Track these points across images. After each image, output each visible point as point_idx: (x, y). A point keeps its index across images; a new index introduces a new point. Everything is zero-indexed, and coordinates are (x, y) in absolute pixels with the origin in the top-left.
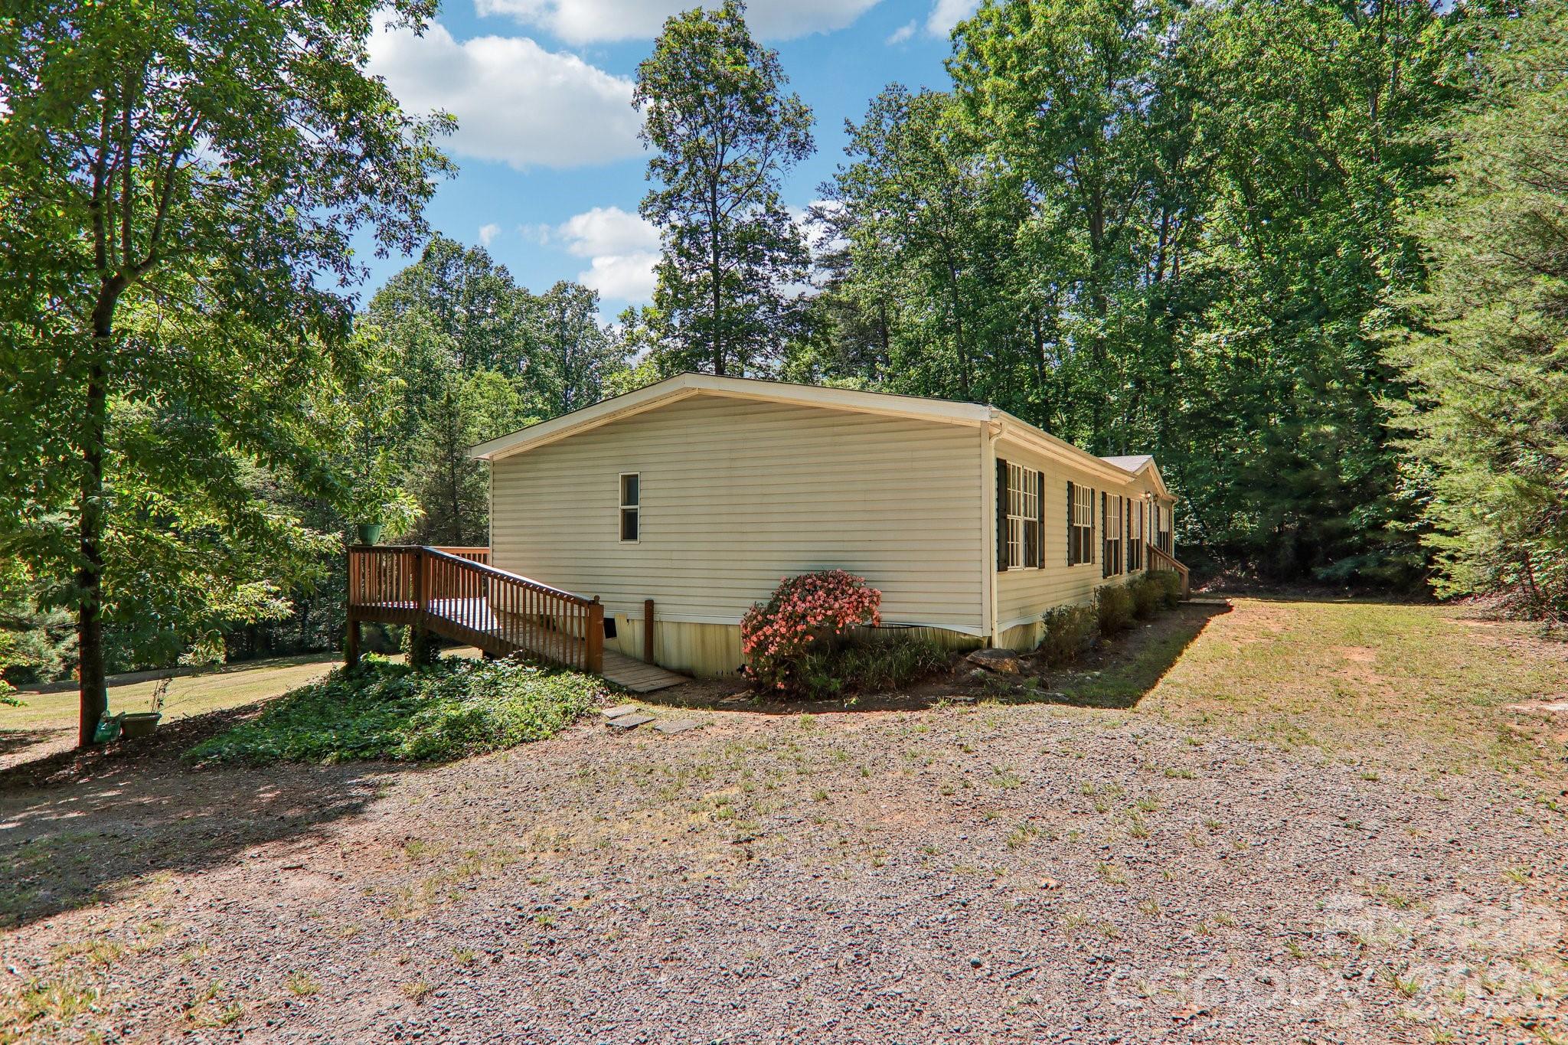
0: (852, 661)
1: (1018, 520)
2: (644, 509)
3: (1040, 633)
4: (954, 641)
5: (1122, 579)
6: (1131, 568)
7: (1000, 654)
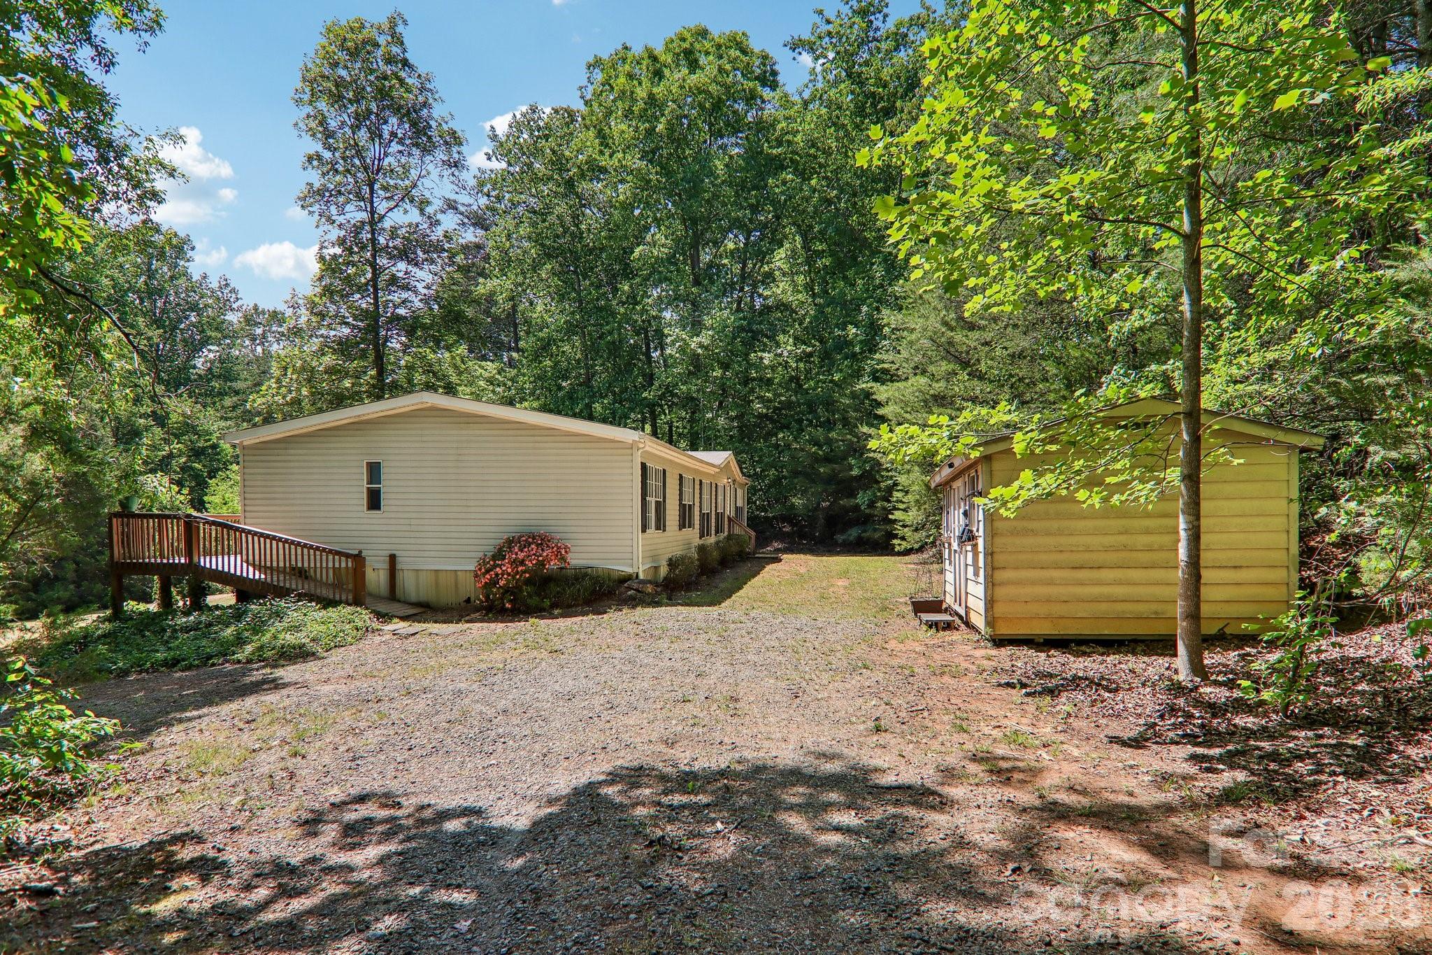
0: (555, 589)
1: (652, 500)
2: (385, 487)
3: (664, 571)
4: (615, 576)
5: (712, 540)
6: (717, 532)
7: (644, 582)
